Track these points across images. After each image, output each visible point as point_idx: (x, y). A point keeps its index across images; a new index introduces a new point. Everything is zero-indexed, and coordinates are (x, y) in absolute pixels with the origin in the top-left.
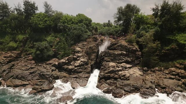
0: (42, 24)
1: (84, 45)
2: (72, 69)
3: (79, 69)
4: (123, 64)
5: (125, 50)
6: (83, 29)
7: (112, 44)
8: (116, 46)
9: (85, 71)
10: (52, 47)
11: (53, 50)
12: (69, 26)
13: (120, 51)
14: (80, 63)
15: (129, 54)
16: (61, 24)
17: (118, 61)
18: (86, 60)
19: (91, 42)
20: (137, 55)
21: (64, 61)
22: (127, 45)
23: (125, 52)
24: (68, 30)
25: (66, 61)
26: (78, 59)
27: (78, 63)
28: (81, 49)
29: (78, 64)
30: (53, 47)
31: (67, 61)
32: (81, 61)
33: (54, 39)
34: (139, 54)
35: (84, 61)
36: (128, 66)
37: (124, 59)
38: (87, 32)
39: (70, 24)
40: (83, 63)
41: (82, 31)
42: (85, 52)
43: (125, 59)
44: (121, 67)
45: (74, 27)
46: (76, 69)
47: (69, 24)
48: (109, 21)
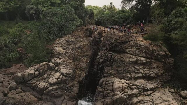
0: (2, 6)
1: (69, 43)
2: (44, 88)
3: (57, 89)
4: (139, 82)
5: (144, 55)
6: (68, 15)
7: (119, 41)
8: (126, 45)
9: (67, 93)
10: (16, 44)
11: (19, 50)
12: (45, 9)
13: (134, 57)
14: (58, 78)
15: (151, 62)
16: (32, 6)
17: (130, 74)
18: (71, 71)
19: (80, 37)
20: (166, 64)
21: (32, 72)
22: (147, 46)
23: (143, 59)
24: (44, 16)
25: (35, 72)
26: (56, 68)
27: (55, 77)
28: (64, 49)
29: (55, 80)
30: (19, 45)
31: (37, 73)
32: (62, 74)
33: (21, 31)
34: (170, 63)
35: (66, 73)
36: (150, 85)
37: (141, 73)
38: (74, 20)
39: (47, 7)
40: (65, 76)
41: (67, 18)
42: (70, 56)
43: (144, 72)
44: (135, 88)
45: (53, 12)
46: (51, 90)
47: (45, 7)
48: (111, 3)
